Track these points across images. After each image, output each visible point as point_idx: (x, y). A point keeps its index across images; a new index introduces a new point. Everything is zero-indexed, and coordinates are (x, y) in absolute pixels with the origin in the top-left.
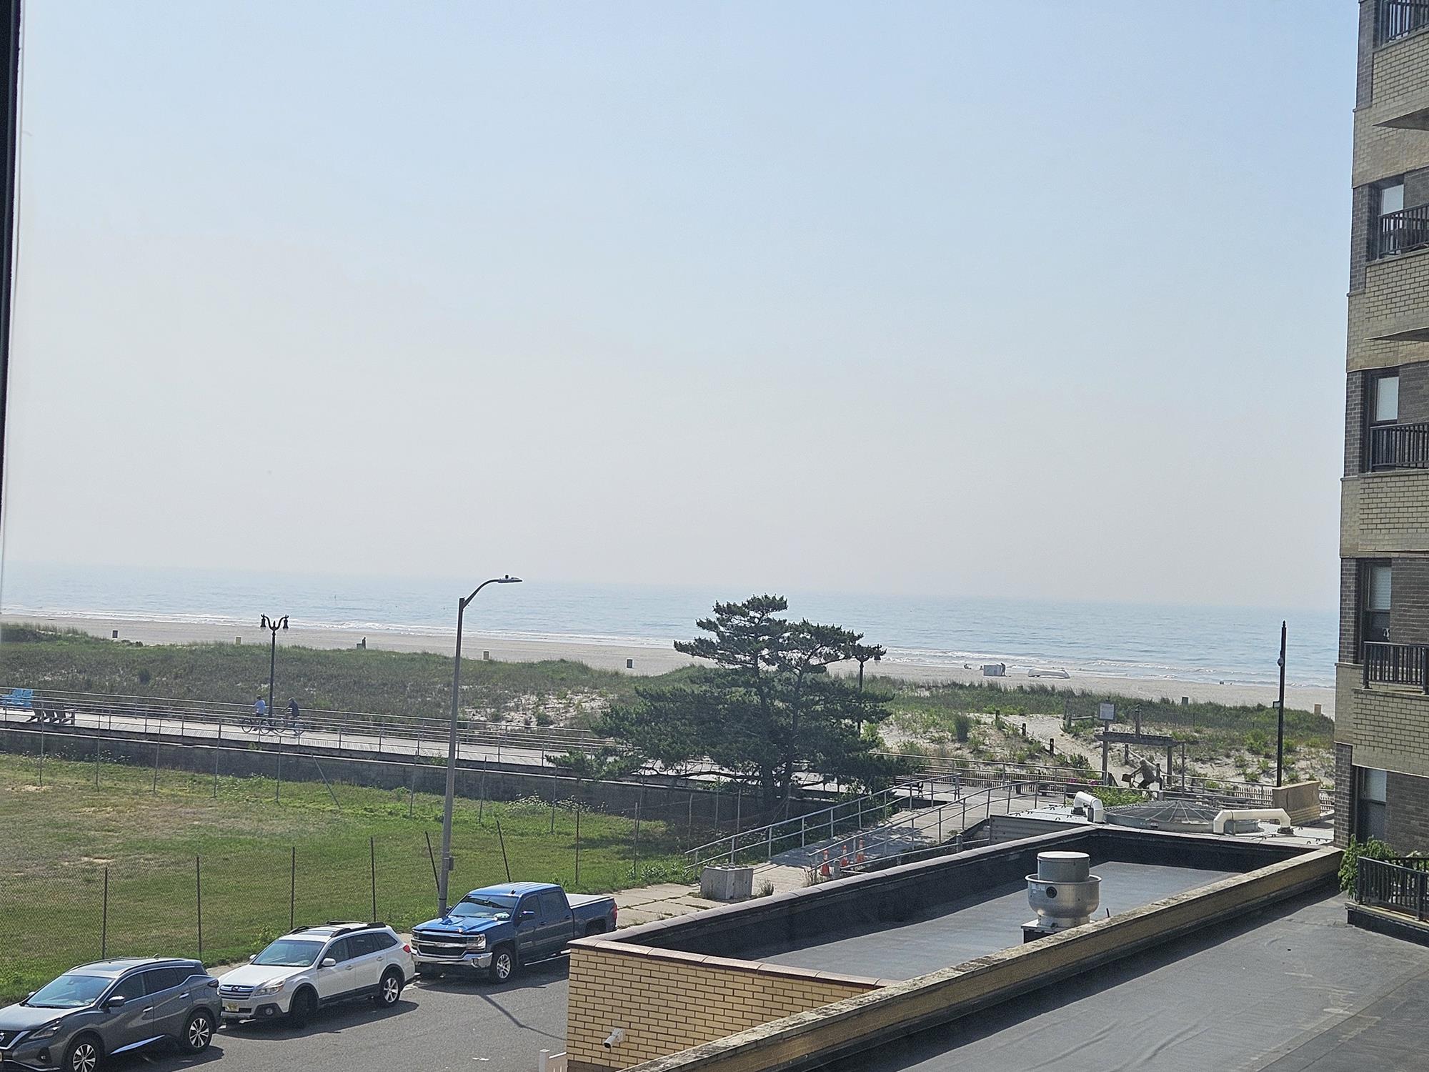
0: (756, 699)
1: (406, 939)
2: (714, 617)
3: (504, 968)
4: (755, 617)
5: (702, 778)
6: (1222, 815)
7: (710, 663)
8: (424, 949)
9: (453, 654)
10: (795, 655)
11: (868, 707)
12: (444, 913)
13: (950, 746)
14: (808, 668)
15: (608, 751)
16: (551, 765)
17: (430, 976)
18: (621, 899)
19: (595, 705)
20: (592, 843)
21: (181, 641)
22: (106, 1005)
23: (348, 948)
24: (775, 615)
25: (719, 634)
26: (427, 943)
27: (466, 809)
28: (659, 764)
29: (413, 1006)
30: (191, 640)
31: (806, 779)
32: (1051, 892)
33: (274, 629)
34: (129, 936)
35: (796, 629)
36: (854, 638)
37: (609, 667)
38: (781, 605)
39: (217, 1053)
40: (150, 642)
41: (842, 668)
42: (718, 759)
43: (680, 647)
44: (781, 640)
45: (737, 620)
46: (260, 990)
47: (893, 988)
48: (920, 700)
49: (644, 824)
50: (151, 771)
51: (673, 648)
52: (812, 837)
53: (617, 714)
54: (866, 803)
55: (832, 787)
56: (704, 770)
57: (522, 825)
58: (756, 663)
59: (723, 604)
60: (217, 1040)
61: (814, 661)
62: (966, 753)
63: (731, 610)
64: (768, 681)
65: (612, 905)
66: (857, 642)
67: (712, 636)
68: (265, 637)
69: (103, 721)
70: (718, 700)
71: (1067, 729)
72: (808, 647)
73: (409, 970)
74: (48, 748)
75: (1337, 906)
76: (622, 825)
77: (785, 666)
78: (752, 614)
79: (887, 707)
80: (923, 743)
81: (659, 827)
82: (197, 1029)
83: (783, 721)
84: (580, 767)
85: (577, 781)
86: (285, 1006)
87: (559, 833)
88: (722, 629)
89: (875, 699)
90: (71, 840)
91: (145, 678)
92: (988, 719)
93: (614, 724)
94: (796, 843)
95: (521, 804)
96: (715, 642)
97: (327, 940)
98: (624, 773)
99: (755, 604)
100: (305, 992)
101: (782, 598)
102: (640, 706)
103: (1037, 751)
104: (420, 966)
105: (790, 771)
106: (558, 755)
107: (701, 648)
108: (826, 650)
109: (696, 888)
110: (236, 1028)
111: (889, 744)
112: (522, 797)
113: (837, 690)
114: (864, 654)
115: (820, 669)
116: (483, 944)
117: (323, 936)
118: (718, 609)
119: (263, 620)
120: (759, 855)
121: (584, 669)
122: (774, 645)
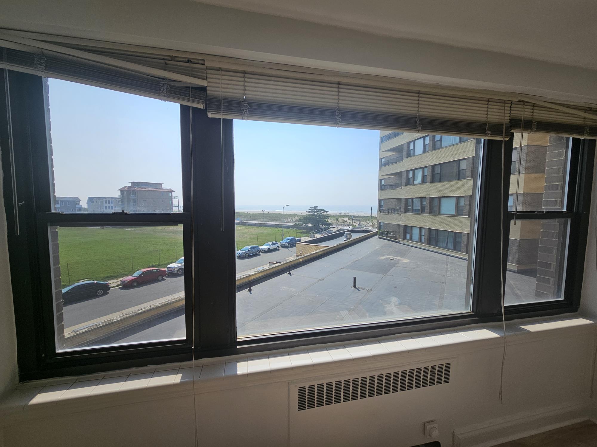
0: (315, 217)
1: (279, 243)
2: (310, 209)
3: (289, 246)
6: (365, 228)
7: (310, 213)
8: (281, 244)
9: (282, 213)
10: (319, 212)
11: (327, 217)
12: (283, 240)
13: (336, 221)
14: (321, 214)
15: (299, 223)
16: (293, 225)
17: (282, 247)
18: (301, 238)
19: (298, 218)
20: (298, 233)
21: (254, 213)
22: (249, 250)
23: (273, 244)
24: (317, 208)
26: (281, 243)
27: (285, 230)
28: (305, 224)
29: (280, 250)
30: (255, 213)
32: (347, 236)
34: (251, 243)
35: (319, 209)
36: (325, 210)
37: (299, 214)
39: (260, 255)
40: (251, 213)
41: (324, 213)
42: (311, 224)
43: (307, 212)
46: (264, 249)
47: (330, 247)
48: (332, 217)
49: (303, 231)
50: (252, 227)
52: (321, 231)
54: (327, 228)
55: (323, 226)
56: (310, 225)
57: (290, 231)
58: (315, 213)
60: (260, 254)
62: (338, 222)
63: (312, 208)
64: (316, 215)
65: (300, 239)
68: (263, 212)
69: (247, 222)
70: (311, 217)
71: (348, 219)
72: (320, 211)
73: (279, 246)
74: (241, 224)
75: (378, 236)
76: (301, 231)
77: (318, 213)
79: (329, 217)
80: (333, 221)
81: (305, 231)
82: (258, 252)
83: (318, 219)
85: (296, 226)
86: (267, 250)
87: (294, 232)
89: (328, 217)
90: (244, 234)
91: (251, 217)
92: (340, 218)
93: (300, 220)
94: (319, 232)
95: (291, 229)
97: (271, 243)
98: (301, 225)
99: (315, 207)
100: (269, 249)
102: (303, 218)
103: (345, 221)
104: (281, 246)
105: (319, 225)
107: (309, 212)
108: (322, 212)
109: (309, 237)
110: (262, 252)
111: (329, 221)
113: (324, 216)
114: (326, 212)
115: (322, 214)
116: (287, 243)
117: (270, 243)
120: (316, 233)
121: (296, 215)
122: (317, 211)
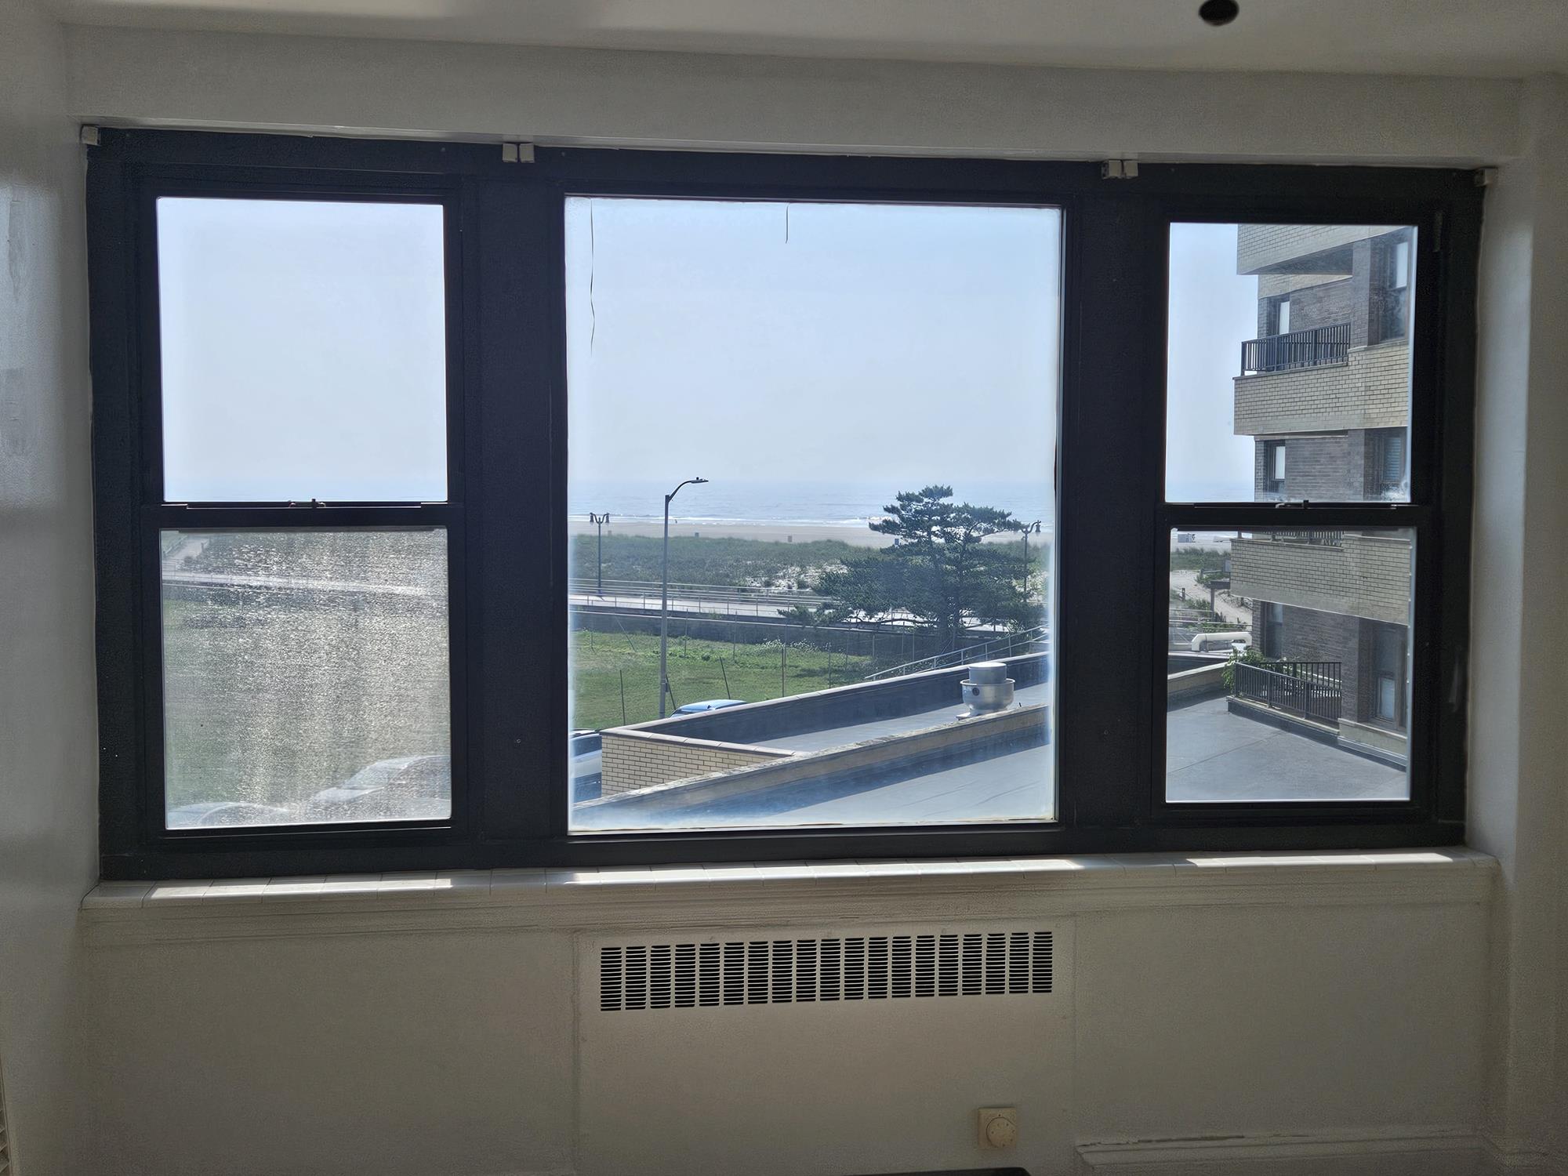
0: (932, 565)
2: (897, 504)
4: (929, 503)
5: (895, 623)
6: (1199, 637)
7: (896, 539)
10: (961, 531)
14: (968, 538)
15: (827, 606)
16: (782, 616)
20: (812, 673)
24: (944, 501)
25: (901, 517)
28: (862, 614)
31: (971, 622)
33: (600, 523)
35: (959, 510)
36: (1003, 516)
38: (948, 493)
43: (874, 527)
44: (949, 519)
45: (915, 506)
51: (868, 527)
53: (830, 578)
55: (988, 627)
56: (902, 618)
57: (762, 661)
58: (930, 538)
59: (903, 493)
61: (975, 534)
63: (911, 498)
64: (940, 550)
66: (1007, 519)
67: (896, 518)
70: (905, 565)
72: (968, 523)
77: (950, 537)
78: (926, 500)
83: (953, 580)
84: (802, 616)
85: (803, 628)
87: (791, 666)
88: (903, 512)
93: (829, 586)
95: (768, 645)
96: (897, 522)
98: (838, 621)
99: (929, 493)
101: (949, 487)
105: (958, 616)
106: (786, 609)
107: (890, 527)
108: (984, 525)
112: (768, 641)
113: (992, 554)
115: (978, 539)
118: (900, 498)
119: (592, 518)
122: (943, 523)
